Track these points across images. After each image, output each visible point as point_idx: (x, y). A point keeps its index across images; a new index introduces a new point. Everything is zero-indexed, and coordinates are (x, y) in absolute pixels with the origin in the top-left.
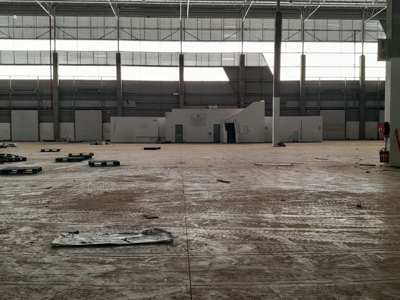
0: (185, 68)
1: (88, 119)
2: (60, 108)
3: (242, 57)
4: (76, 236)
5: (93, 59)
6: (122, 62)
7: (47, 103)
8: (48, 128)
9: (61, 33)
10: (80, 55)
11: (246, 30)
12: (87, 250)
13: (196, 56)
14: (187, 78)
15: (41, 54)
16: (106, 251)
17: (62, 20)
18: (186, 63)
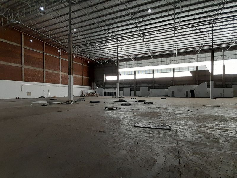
0: (175, 73)
1: (144, 90)
2: (136, 87)
3: (197, 67)
4: (141, 124)
5: (146, 72)
6: (154, 72)
7: (132, 85)
8: (133, 92)
9: (137, 65)
10: (142, 71)
11: (198, 58)
12: (144, 129)
13: (179, 69)
14: (175, 76)
15: (131, 72)
16: (150, 129)
17: (137, 62)
18: (175, 71)
